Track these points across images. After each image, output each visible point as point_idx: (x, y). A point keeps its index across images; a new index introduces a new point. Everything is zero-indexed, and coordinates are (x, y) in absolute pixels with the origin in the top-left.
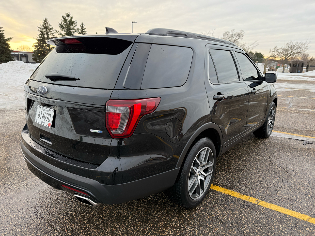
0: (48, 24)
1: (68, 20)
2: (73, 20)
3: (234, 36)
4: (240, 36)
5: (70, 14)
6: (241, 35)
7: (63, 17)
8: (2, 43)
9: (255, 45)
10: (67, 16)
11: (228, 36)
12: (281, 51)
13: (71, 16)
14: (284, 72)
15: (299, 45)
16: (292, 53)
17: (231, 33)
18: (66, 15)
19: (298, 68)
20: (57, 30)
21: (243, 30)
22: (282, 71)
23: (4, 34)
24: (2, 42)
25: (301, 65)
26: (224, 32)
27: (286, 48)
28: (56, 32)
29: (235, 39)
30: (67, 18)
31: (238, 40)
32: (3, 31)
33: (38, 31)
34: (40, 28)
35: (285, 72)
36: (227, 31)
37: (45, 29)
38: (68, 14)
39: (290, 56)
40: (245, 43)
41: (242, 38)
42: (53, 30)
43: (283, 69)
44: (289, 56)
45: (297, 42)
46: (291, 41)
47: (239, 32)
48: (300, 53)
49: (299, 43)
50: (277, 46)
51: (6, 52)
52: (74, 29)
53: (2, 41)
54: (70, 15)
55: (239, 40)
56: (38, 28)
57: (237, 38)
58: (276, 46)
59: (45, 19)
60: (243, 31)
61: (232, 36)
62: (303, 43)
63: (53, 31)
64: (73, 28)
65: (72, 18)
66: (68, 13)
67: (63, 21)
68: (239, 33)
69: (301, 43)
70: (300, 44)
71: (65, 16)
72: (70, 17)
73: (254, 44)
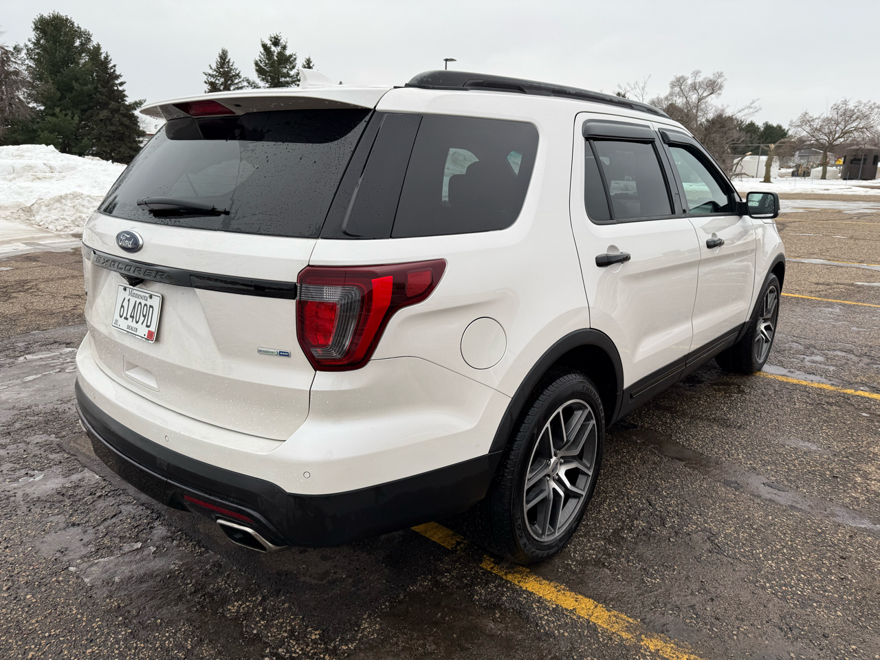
0: (230, 64)
1: (275, 54)
2: (288, 53)
3: (697, 88)
4: (713, 86)
5: (279, 38)
6: (717, 85)
7: (264, 46)
8: (121, 114)
9: (751, 110)
10: (273, 44)
11: (682, 87)
12: (816, 124)
13: (282, 41)
14: (825, 179)
15: (864, 110)
16: (847, 128)
17: (690, 82)
18: (271, 40)
19: (863, 167)
20: (251, 79)
21: (721, 73)
22: (821, 174)
23: (125, 93)
24: (121, 112)
25: (870, 160)
26: (674, 79)
27: (830, 116)
28: (247, 84)
29: (700, 94)
30: (273, 48)
31: (709, 99)
32: (121, 84)
33: (205, 82)
34: (210, 75)
35: (827, 177)
36: (681, 75)
37: (221, 77)
38: (275, 38)
39: (841, 137)
40: (725, 106)
41: (719, 92)
42: (240, 80)
43: (823, 170)
44: (839, 137)
45: (860, 102)
46: (843, 100)
47: (711, 77)
48: (866, 128)
49: (865, 104)
50: (807, 111)
51: (129, 136)
52: (290, 77)
53: (122, 110)
54: (279, 40)
55: (712, 99)
56: (206, 77)
57: (705, 94)
58: (806, 113)
59: (223, 53)
60: (720, 75)
61: (694, 87)
62: (875, 104)
63: (240, 82)
64: (288, 72)
65: (284, 48)
66: (275, 35)
67: (263, 56)
68: (711, 80)
69: (870, 103)
70: (868, 108)
71: (269, 43)
72: (280, 47)
73: (749, 107)
